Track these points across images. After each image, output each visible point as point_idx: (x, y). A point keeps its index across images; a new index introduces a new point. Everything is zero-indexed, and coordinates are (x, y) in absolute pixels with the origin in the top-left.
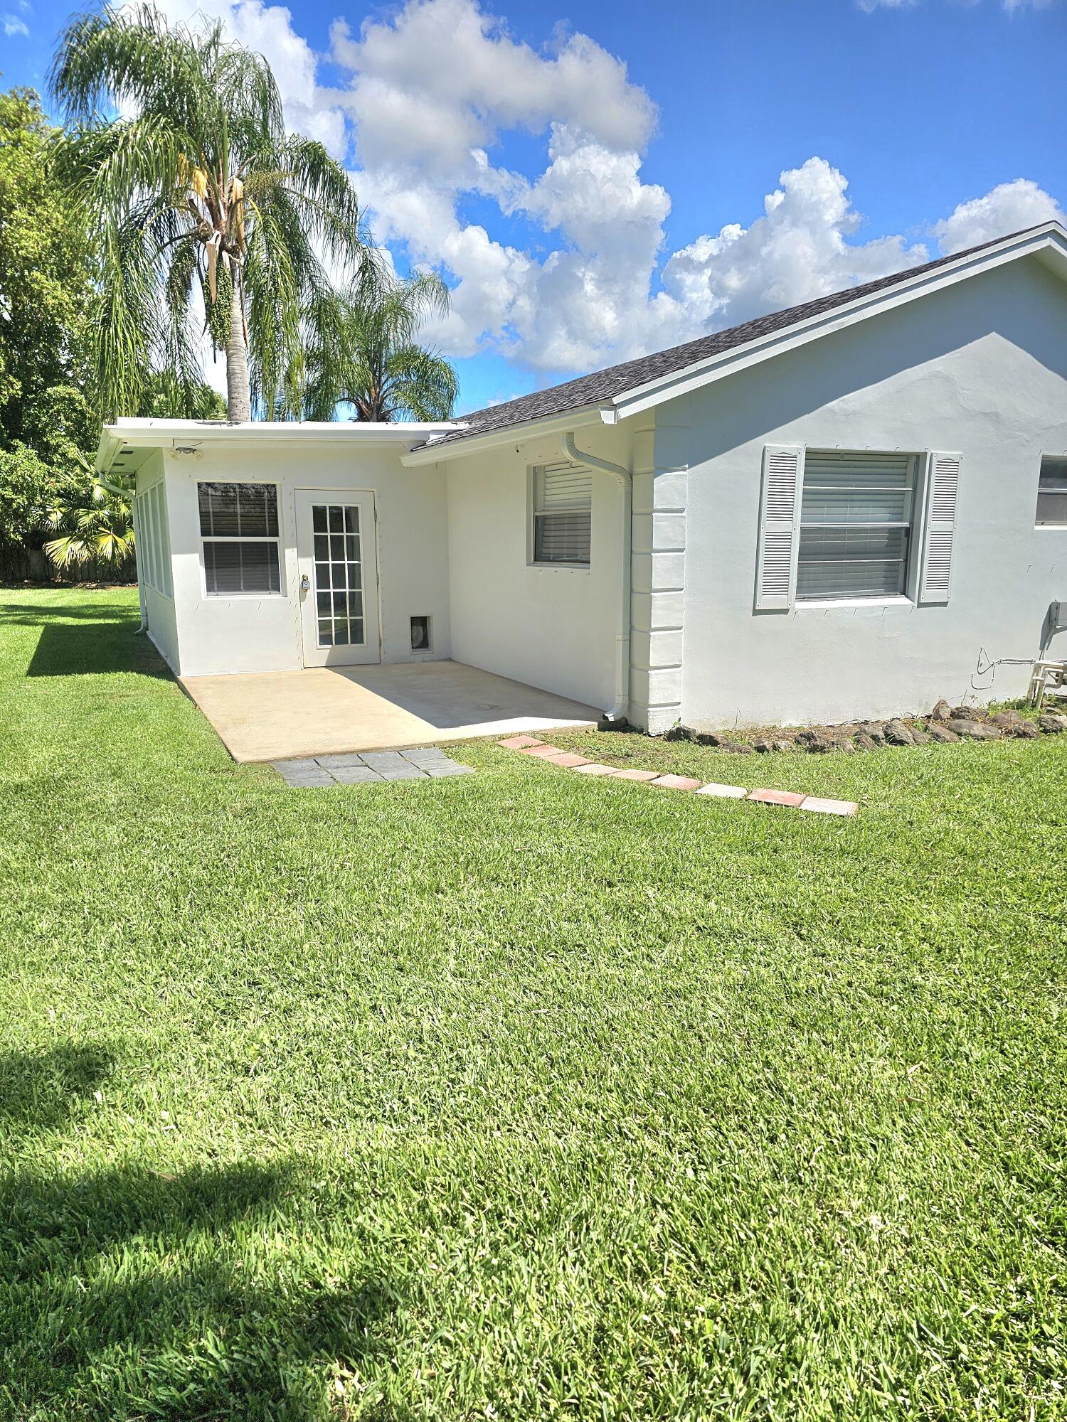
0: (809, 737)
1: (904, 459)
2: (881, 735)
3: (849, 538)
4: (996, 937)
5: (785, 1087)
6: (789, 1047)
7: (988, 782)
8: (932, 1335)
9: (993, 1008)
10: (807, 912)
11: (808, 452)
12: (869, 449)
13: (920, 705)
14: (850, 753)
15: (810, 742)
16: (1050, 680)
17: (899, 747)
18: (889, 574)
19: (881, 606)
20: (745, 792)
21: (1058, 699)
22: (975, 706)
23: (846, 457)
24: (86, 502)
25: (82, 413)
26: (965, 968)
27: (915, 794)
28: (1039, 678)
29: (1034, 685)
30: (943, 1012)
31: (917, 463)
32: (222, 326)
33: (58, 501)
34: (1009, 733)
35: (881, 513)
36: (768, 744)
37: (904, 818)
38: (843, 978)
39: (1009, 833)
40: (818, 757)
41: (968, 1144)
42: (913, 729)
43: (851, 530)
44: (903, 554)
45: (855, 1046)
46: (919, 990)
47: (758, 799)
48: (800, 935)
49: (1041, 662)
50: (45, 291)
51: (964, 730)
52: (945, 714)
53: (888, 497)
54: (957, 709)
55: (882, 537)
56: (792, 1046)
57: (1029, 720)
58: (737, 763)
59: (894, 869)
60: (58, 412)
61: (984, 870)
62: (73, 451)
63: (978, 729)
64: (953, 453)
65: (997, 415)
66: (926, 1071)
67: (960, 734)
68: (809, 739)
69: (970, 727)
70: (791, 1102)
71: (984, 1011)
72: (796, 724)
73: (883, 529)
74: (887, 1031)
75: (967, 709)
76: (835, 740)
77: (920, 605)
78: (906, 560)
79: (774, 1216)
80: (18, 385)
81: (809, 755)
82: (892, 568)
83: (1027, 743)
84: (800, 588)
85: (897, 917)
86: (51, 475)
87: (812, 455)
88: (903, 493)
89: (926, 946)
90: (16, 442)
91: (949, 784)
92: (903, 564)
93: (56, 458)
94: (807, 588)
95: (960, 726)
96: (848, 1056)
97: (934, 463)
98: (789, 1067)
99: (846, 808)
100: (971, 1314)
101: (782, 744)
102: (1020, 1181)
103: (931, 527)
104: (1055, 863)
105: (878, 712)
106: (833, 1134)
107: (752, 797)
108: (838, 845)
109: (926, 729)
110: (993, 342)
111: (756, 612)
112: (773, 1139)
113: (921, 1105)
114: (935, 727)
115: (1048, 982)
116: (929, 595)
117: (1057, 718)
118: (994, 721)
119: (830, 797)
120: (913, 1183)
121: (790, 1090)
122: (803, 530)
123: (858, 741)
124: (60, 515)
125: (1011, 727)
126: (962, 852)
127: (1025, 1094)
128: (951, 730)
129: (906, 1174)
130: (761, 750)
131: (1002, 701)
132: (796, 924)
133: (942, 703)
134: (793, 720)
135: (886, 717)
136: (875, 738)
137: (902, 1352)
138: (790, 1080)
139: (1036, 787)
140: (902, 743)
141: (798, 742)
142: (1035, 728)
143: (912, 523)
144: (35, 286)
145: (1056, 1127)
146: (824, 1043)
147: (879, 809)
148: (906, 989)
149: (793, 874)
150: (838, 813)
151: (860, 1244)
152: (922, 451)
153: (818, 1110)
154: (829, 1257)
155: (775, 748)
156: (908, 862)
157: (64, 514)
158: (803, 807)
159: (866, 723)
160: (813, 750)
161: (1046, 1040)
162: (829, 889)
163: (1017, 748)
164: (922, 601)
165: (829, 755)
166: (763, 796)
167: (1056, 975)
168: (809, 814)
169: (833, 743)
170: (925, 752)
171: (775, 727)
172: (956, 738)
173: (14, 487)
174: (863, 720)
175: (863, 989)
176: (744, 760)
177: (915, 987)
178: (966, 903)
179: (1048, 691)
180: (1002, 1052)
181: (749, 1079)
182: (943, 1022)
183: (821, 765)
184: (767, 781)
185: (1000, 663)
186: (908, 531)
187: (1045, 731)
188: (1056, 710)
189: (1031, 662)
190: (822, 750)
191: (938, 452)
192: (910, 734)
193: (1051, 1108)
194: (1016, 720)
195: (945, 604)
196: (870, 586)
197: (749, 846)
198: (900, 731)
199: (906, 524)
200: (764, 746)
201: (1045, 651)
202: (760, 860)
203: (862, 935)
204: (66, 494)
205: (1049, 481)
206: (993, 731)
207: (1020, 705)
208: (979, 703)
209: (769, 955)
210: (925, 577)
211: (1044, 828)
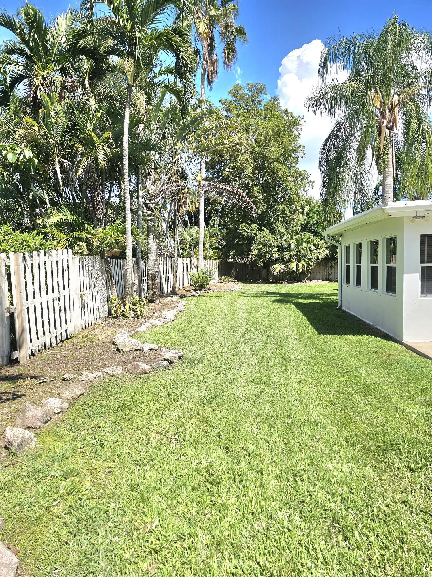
24: (288, 249)
25: (286, 215)
32: (384, 163)
33: (276, 249)
50: (278, 170)
60: (278, 215)
62: (283, 230)
80: (265, 207)
86: (275, 239)
90: (263, 228)
93: (277, 232)
124: (277, 255)
144: (275, 168)
157: (279, 255)
173: (263, 245)
204: (280, 247)
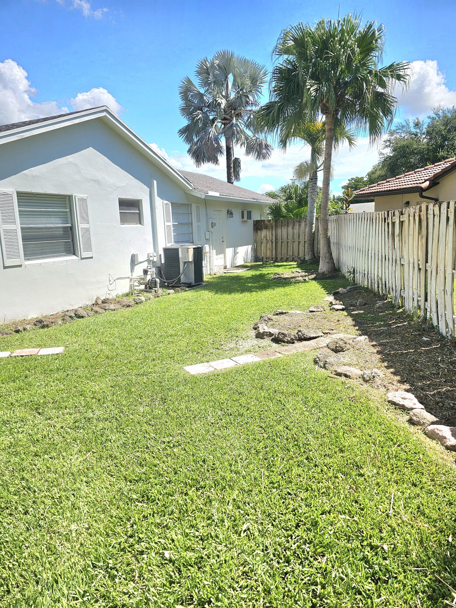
0: (40, 322)
1: (64, 197)
2: (73, 315)
3: (45, 232)
4: (120, 388)
5: (31, 486)
6: (34, 467)
7: (116, 327)
8: (97, 564)
9: (120, 417)
10: (42, 401)
11: (18, 193)
12: (46, 192)
13: (89, 300)
14: (61, 325)
15: (41, 324)
16: (136, 284)
17: (81, 319)
18: (66, 246)
19: (65, 260)
20: (10, 353)
21: (140, 291)
22: (111, 297)
23: (37, 196)
26: (109, 404)
27: (89, 338)
28: (132, 283)
29: (131, 286)
30: (101, 425)
31: (69, 200)
34: (124, 306)
35: (58, 220)
36: (20, 328)
37: (84, 349)
38: (58, 426)
39: (125, 346)
40: (46, 329)
41: (112, 476)
42: (86, 311)
43: (46, 228)
44: (71, 237)
45: (64, 454)
46: (91, 420)
47: (16, 355)
48: (39, 414)
49: (132, 277)
51: (107, 308)
52: (100, 302)
53: (60, 214)
54: (104, 299)
55: (60, 231)
56: (35, 465)
57: (130, 300)
58: (6, 340)
59: (80, 372)
61: (116, 363)
63: (112, 306)
64: (84, 196)
65: (98, 181)
66: (95, 453)
67: (106, 310)
68: (40, 323)
69: (109, 306)
70: (35, 491)
71: (116, 419)
72: (35, 316)
73: (60, 227)
74: (78, 442)
75: (108, 299)
76: (52, 321)
77: (82, 259)
78: (72, 240)
79: (27, 549)
81: (41, 330)
82: (67, 244)
83: (130, 309)
84: (25, 255)
85: (82, 392)
87: (20, 195)
88: (66, 212)
89: (94, 400)
91: (102, 331)
92: (72, 242)
94: (29, 254)
95: (105, 306)
96: (62, 460)
97: (77, 200)
98: (34, 476)
99: (59, 350)
100: (113, 546)
101: (28, 327)
102: (131, 482)
103: (80, 226)
104: (141, 353)
105: (72, 305)
106: (55, 497)
107: (13, 355)
108: (56, 367)
109: (92, 309)
110: (90, 151)
111: (5, 268)
112: (26, 513)
113: (93, 468)
114: (96, 308)
115: (139, 400)
116: (85, 255)
117: (140, 298)
118: (118, 302)
119: (52, 346)
120: (90, 502)
121: (34, 486)
122: (22, 229)
123: (64, 320)
125: (124, 304)
126: (108, 357)
127: (132, 446)
128: (102, 308)
129: (87, 500)
130: (17, 331)
131: (121, 294)
132: (36, 409)
133: (98, 298)
134: (34, 315)
135: (75, 307)
136: (71, 317)
137: (86, 577)
138: (35, 482)
139: (134, 325)
140: (83, 317)
141: (35, 325)
142: (133, 303)
143: (72, 225)
145: (143, 455)
146: (50, 458)
147: (74, 347)
148: (86, 421)
149: (34, 386)
150: (56, 353)
151: (67, 541)
152: (71, 194)
153: (48, 490)
154: (54, 554)
155: (24, 329)
156: (86, 367)
158: (39, 354)
159: (68, 311)
160: (43, 327)
161: (139, 423)
162: (52, 388)
163: (127, 312)
164: (82, 257)
165: (51, 328)
166: (19, 353)
167: (142, 396)
168: (42, 357)
169: (52, 322)
170: (91, 319)
171: (25, 319)
172: (104, 311)
174: (66, 310)
175: (68, 428)
176: (9, 338)
177: (89, 419)
178: (109, 378)
179: (136, 288)
180: (123, 433)
181: (13, 489)
182: (101, 430)
183: (47, 333)
184: (21, 346)
185: (117, 279)
186: (71, 227)
187: (137, 303)
188: (140, 295)
189: (129, 278)
190: (47, 326)
191: (77, 195)
192: (86, 313)
193: (141, 448)
194: (126, 301)
195: (92, 258)
196: (59, 252)
197: (12, 379)
198: (82, 312)
199: (70, 225)
200: (19, 330)
201: (133, 273)
202: (18, 383)
203: (67, 404)
205: (123, 207)
206: (118, 306)
207: (127, 295)
208: (112, 295)
209: (23, 427)
210: (82, 247)
211: (137, 341)
